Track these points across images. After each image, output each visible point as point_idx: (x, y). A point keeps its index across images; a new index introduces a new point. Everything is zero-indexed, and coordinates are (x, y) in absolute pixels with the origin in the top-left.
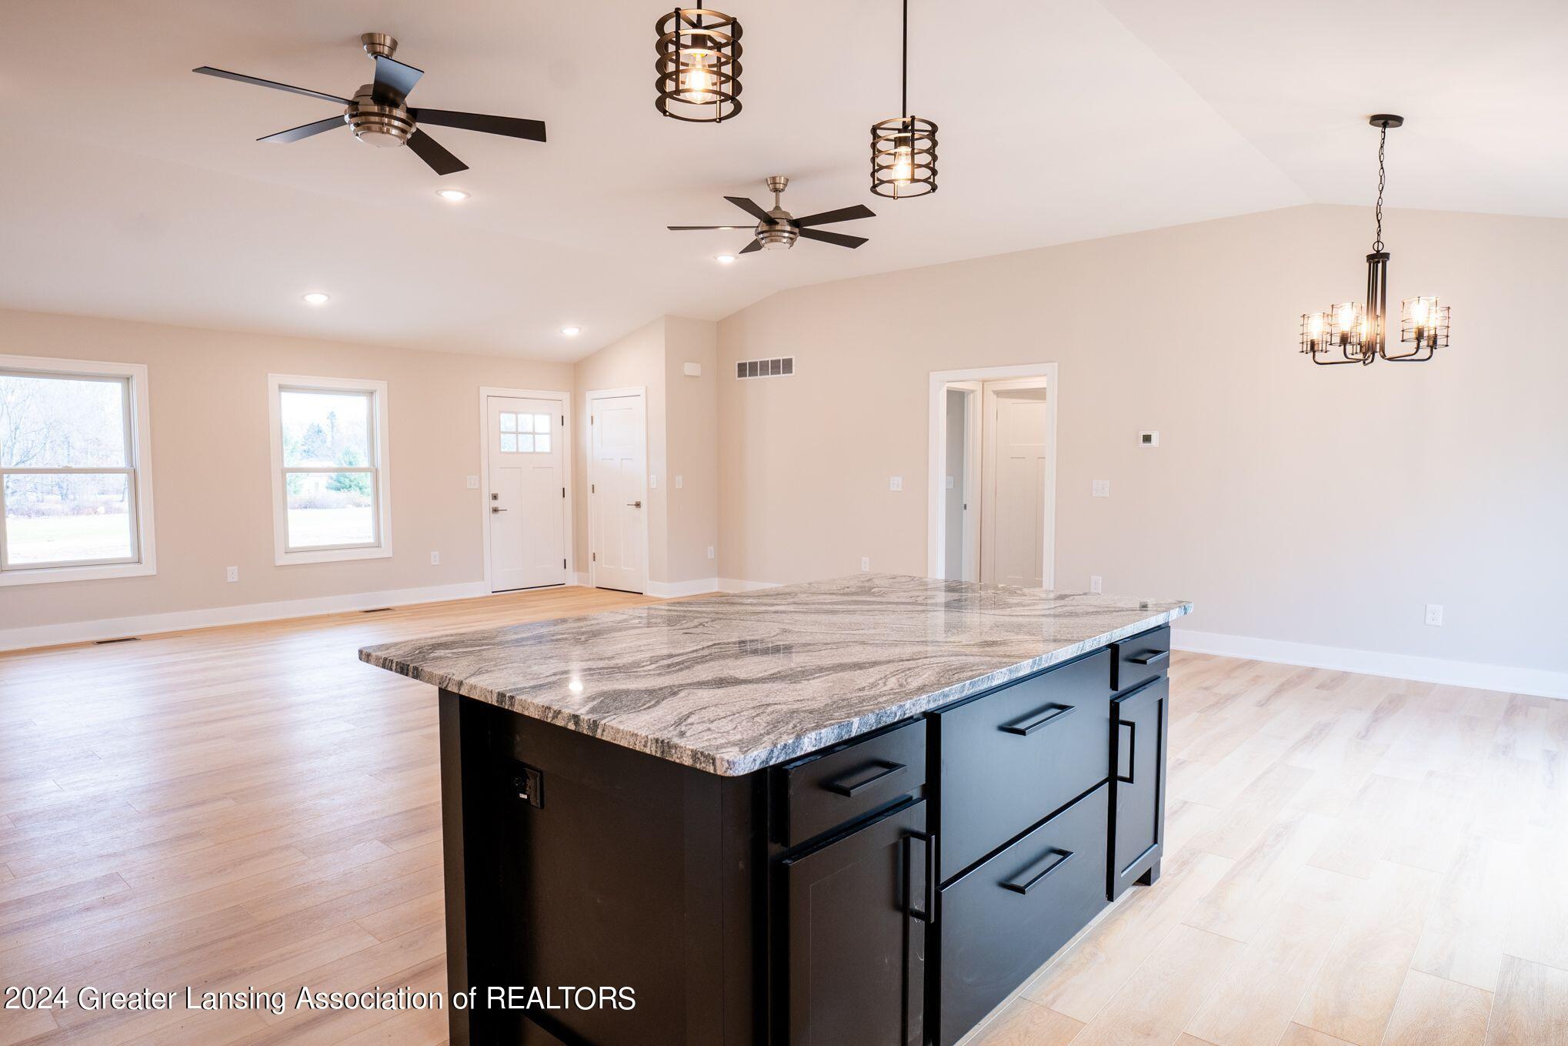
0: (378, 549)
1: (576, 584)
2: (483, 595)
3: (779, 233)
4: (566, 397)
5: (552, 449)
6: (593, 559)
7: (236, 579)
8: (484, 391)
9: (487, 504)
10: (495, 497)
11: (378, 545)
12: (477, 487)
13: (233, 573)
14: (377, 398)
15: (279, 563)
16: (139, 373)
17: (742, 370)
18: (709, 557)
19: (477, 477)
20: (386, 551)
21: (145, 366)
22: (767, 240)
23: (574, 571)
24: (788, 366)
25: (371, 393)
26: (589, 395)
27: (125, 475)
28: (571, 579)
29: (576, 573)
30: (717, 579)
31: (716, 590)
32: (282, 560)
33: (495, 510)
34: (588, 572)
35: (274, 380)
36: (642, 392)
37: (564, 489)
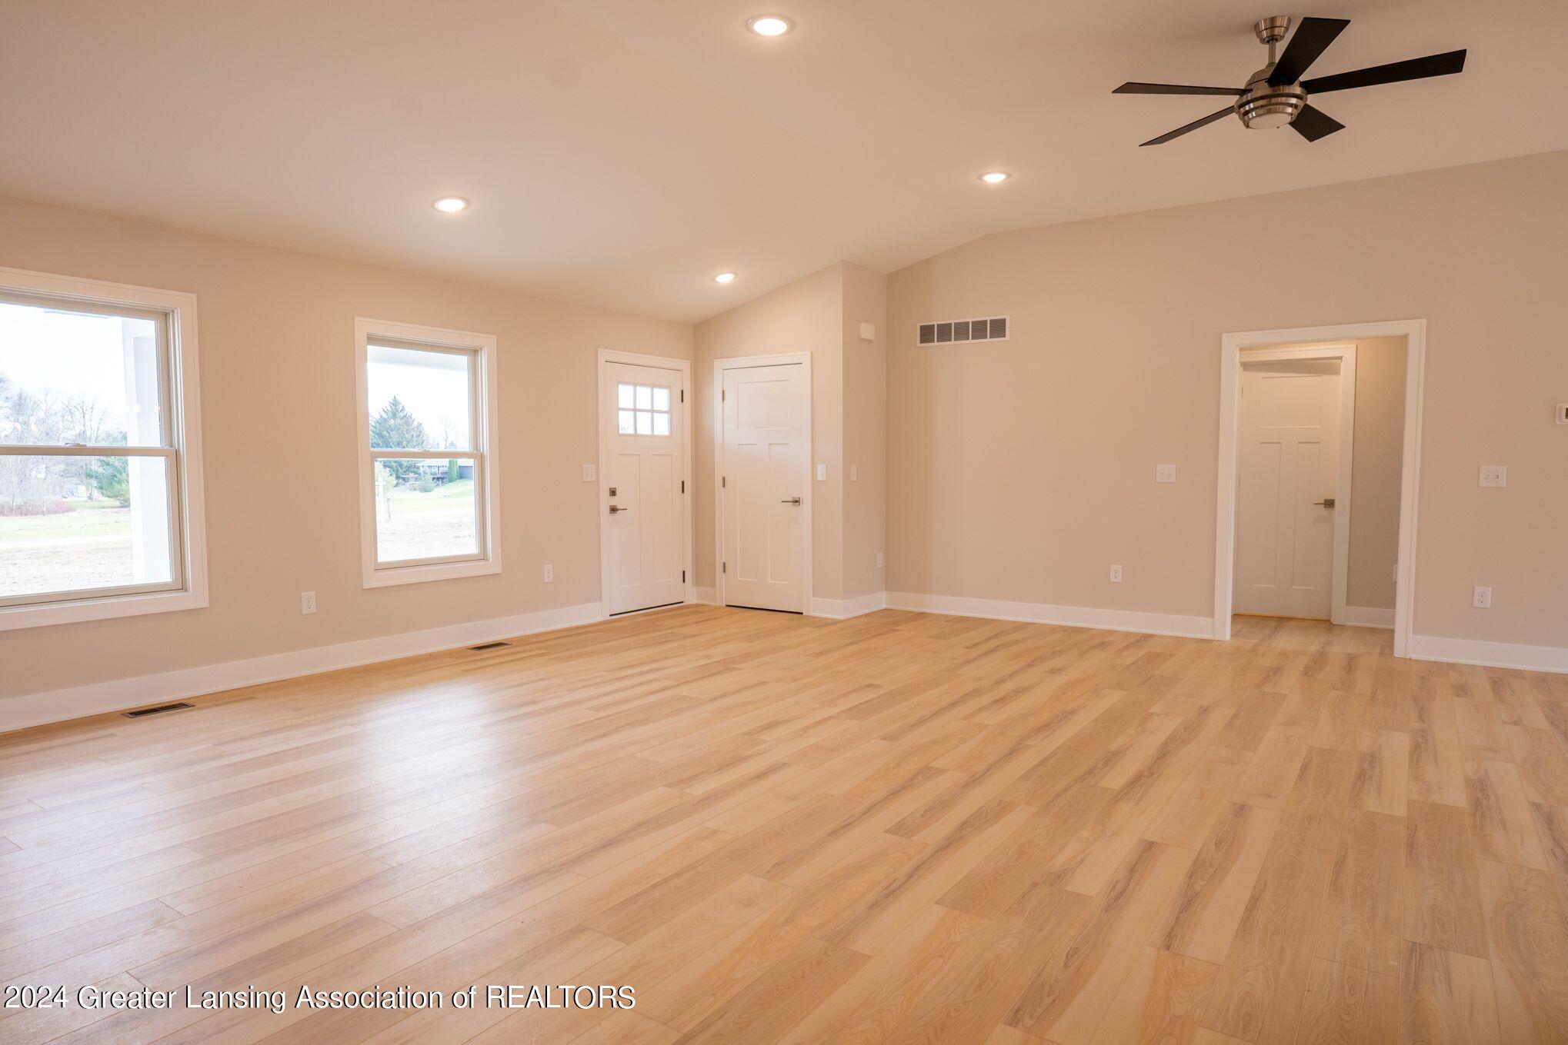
0: (484, 562)
1: (695, 602)
2: (600, 619)
3: (1284, 99)
4: (686, 365)
5: (671, 433)
6: (722, 570)
7: (313, 610)
8: (604, 355)
9: (607, 501)
10: (613, 493)
11: (482, 557)
12: (594, 479)
13: (309, 601)
14: (484, 359)
15: (367, 585)
16: (184, 306)
17: (927, 334)
18: (878, 566)
19: (594, 466)
20: (493, 566)
21: (194, 296)
22: (1261, 111)
23: (693, 586)
24: (998, 328)
25: (474, 352)
26: (719, 364)
27: (162, 460)
28: (690, 595)
29: (695, 588)
30: (885, 593)
31: (884, 606)
32: (371, 581)
33: (613, 510)
34: (715, 587)
35: (363, 326)
36: (805, 357)
37: (683, 482)
